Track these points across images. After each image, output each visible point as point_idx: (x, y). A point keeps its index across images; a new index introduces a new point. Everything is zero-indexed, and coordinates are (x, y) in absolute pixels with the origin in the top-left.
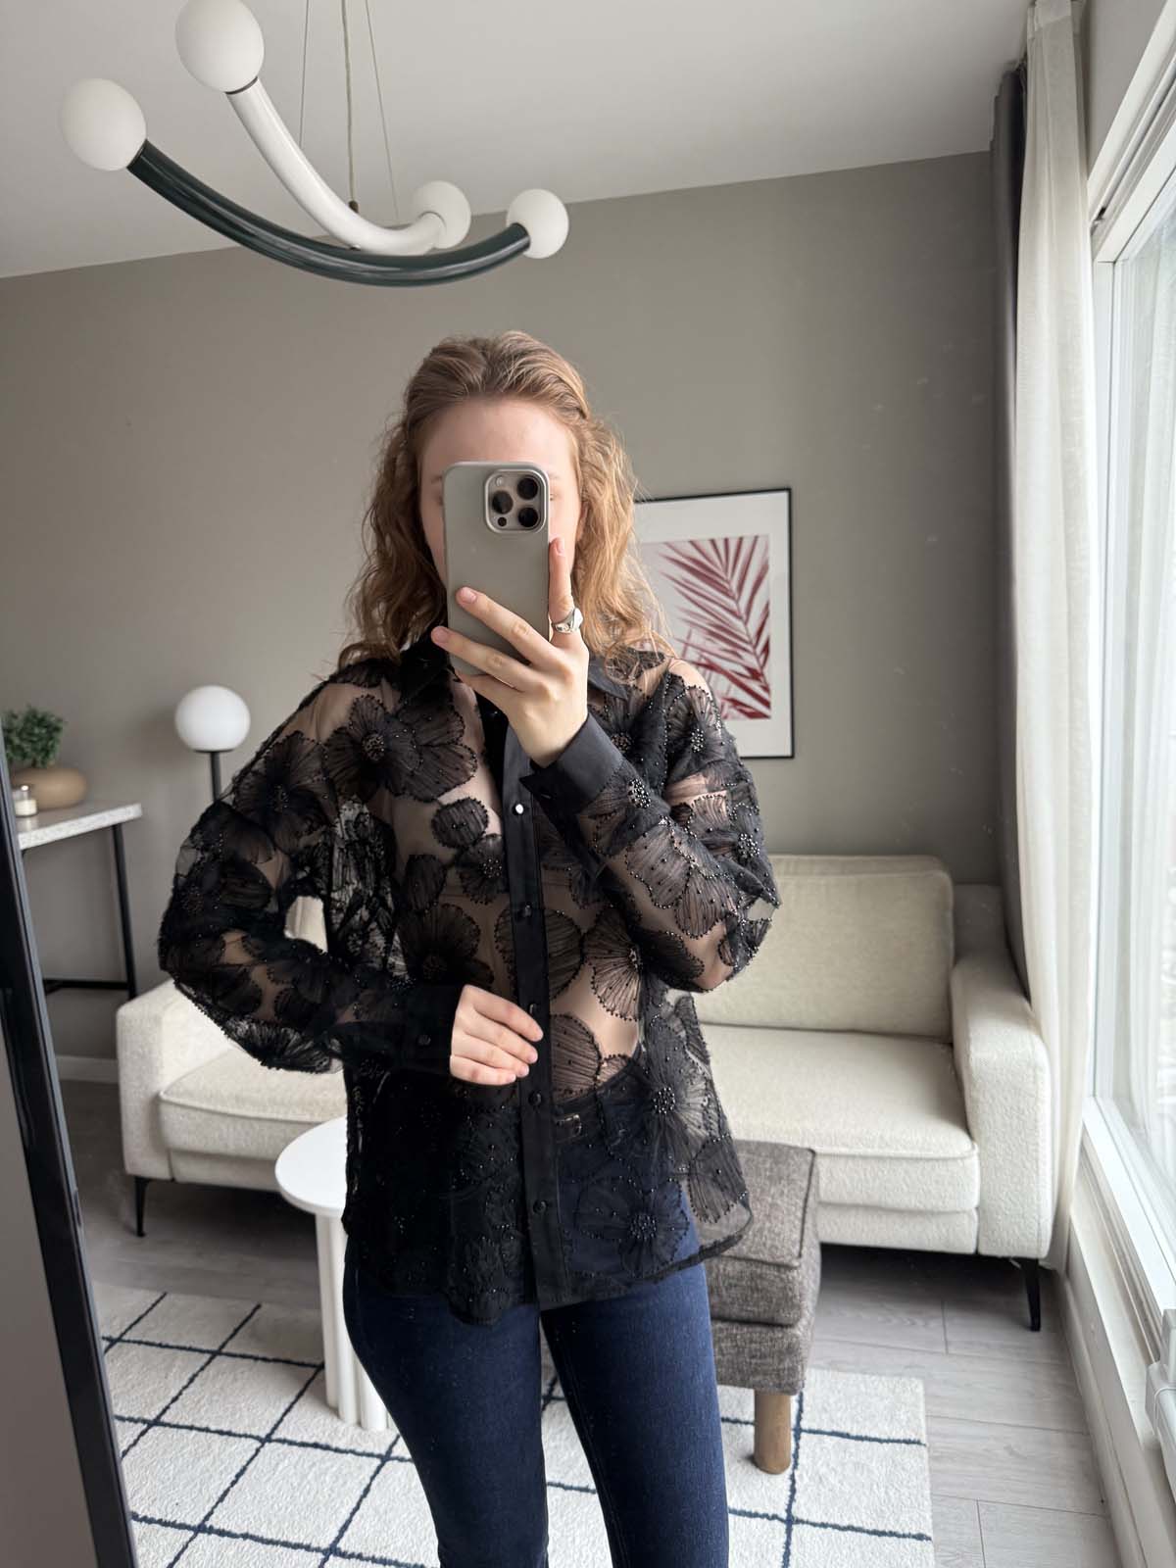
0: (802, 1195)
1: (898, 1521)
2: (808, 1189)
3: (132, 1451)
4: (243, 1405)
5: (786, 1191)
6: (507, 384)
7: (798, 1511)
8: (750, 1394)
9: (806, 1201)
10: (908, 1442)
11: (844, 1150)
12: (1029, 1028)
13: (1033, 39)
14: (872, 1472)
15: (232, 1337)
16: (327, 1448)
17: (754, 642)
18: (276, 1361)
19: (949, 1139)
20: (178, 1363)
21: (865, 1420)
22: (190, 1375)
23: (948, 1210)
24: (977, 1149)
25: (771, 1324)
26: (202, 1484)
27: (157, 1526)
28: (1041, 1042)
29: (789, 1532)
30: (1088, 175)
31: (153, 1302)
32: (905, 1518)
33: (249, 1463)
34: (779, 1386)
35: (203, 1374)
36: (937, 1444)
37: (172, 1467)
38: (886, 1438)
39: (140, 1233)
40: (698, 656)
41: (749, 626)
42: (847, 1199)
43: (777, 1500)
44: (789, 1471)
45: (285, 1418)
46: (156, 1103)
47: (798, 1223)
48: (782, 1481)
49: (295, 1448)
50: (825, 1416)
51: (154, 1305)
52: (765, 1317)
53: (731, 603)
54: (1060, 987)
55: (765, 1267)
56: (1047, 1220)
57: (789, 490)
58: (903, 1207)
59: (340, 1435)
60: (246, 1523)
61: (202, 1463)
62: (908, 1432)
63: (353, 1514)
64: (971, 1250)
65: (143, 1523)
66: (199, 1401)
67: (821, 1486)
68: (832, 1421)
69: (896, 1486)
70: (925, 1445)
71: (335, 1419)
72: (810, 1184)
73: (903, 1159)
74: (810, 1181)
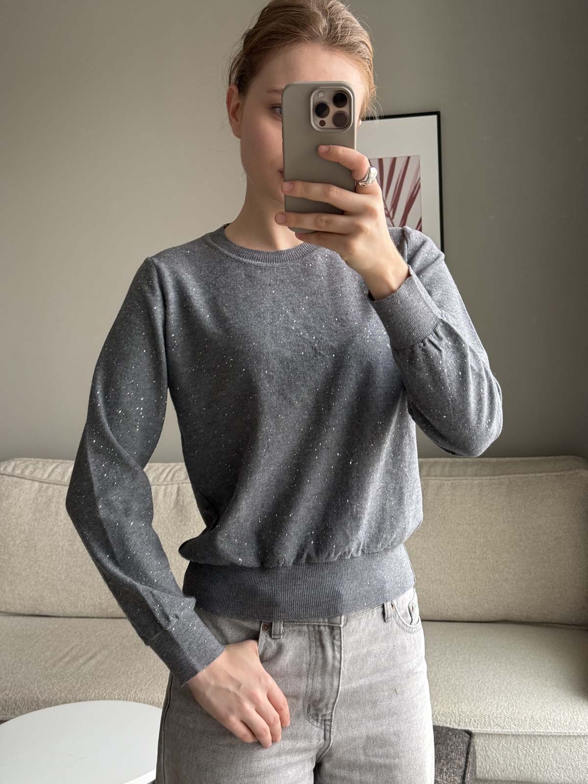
11: (497, 730)
42: (501, 776)
57: (438, 113)
72: (467, 762)
73: (553, 736)
74: (467, 758)
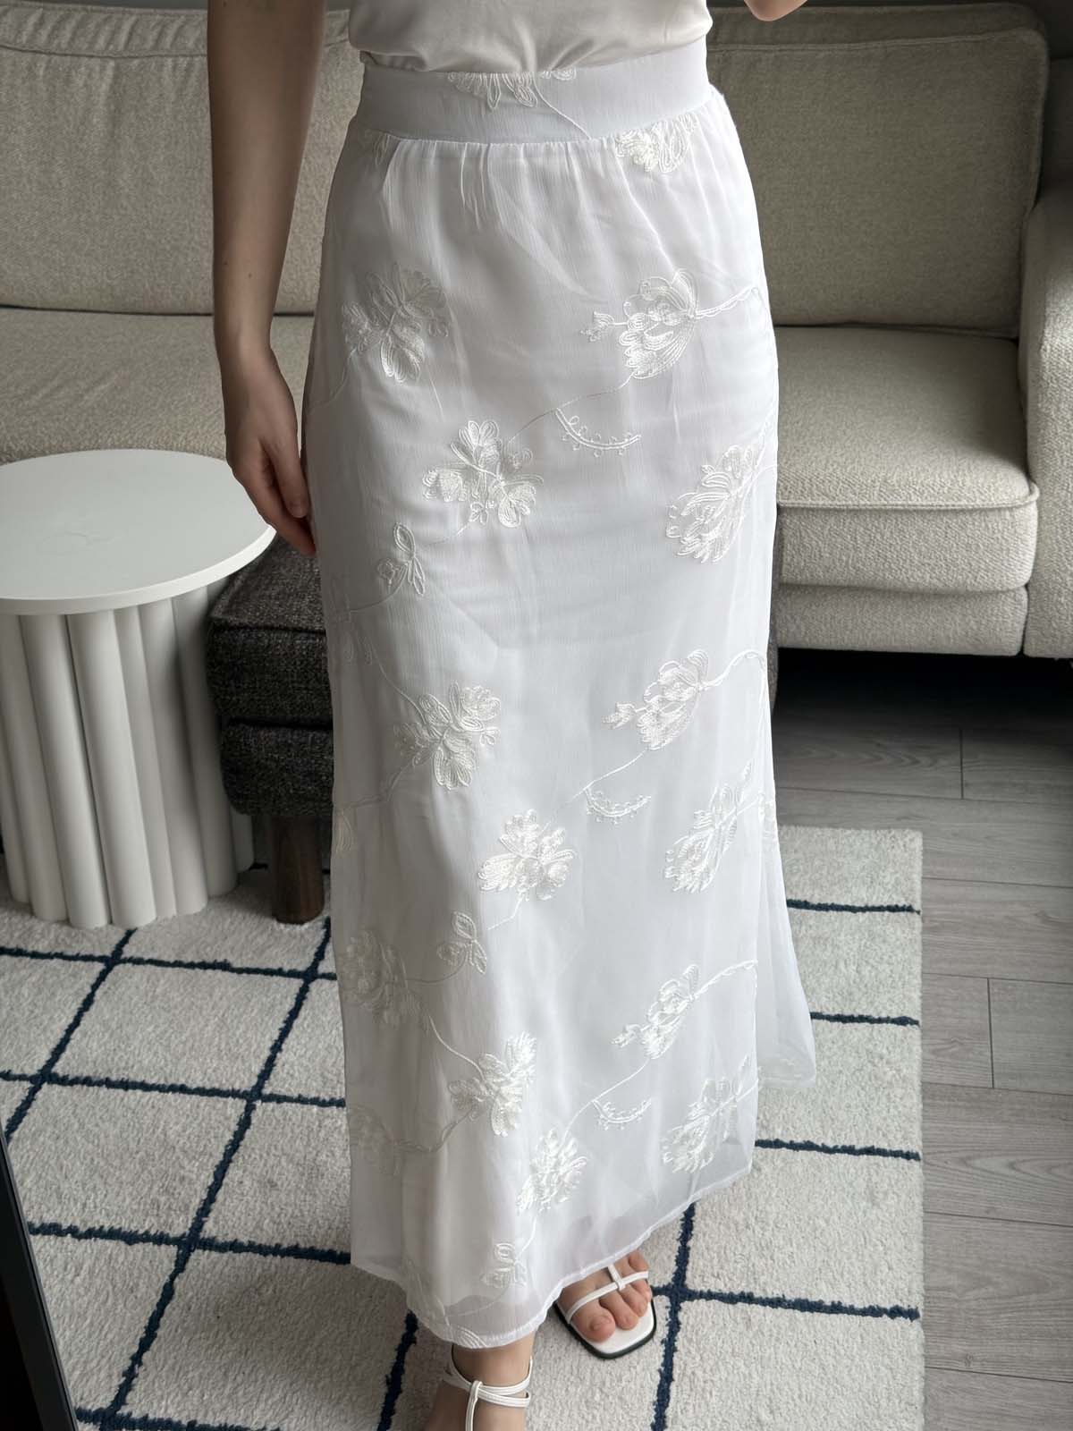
1: (872, 1002)
10: (894, 909)
19: (993, 482)
21: (833, 884)
23: (981, 589)
24: (1037, 494)
32: (882, 999)
36: (936, 913)
38: (863, 906)
58: (911, 587)
62: (894, 896)
63: (70, 1031)
69: (871, 961)
70: (918, 912)
73: (917, 511)
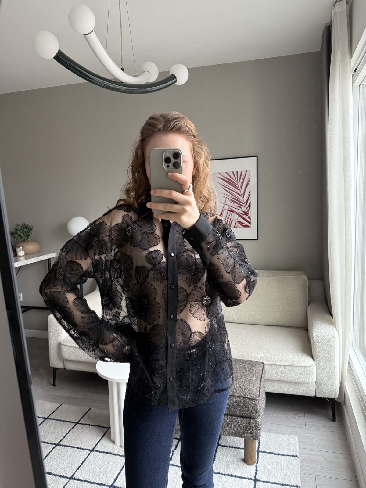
0: (260, 377)
1: (290, 481)
2: (262, 375)
3: (51, 453)
4: (85, 439)
5: (255, 376)
6: (170, 128)
7: (258, 477)
8: (244, 439)
9: (261, 379)
10: (293, 456)
11: (274, 363)
12: (332, 325)
13: (334, 16)
14: (282, 465)
15: (82, 418)
16: (111, 454)
17: (246, 203)
18: (95, 426)
19: (306, 360)
20: (65, 426)
21: (280, 448)
22: (69, 430)
23: (306, 382)
24: (315, 364)
25: (250, 418)
26: (72, 464)
27: (58, 477)
28: (335, 329)
29: (255, 484)
30: (351, 59)
31: (58, 407)
32: (292, 480)
33: (86, 458)
34: (252, 437)
35: (73, 430)
36: (303, 457)
37: (63, 459)
38: (286, 455)
39: (54, 385)
40: (228, 208)
41: (244, 199)
42: (274, 379)
43: (251, 473)
44: (255, 464)
45: (98, 444)
46: (60, 344)
47: (259, 386)
48: (253, 468)
49: (101, 453)
50: (267, 447)
51: (58, 408)
52: (248, 415)
53: (239, 191)
54: (342, 313)
55: (248, 399)
56: (338, 386)
57: (257, 156)
58: (292, 381)
59: (115, 450)
60: (85, 477)
61: (72, 458)
62: (293, 452)
63: (118, 475)
64: (314, 395)
65: (54, 476)
66: (71, 438)
67: (265, 470)
68: (269, 449)
69: (289, 469)
70: (298, 457)
71: (114, 445)
72: (262, 373)
73: (292, 366)
74: (262, 372)
